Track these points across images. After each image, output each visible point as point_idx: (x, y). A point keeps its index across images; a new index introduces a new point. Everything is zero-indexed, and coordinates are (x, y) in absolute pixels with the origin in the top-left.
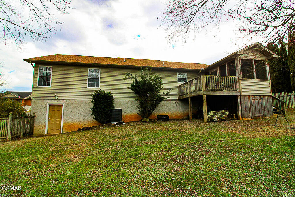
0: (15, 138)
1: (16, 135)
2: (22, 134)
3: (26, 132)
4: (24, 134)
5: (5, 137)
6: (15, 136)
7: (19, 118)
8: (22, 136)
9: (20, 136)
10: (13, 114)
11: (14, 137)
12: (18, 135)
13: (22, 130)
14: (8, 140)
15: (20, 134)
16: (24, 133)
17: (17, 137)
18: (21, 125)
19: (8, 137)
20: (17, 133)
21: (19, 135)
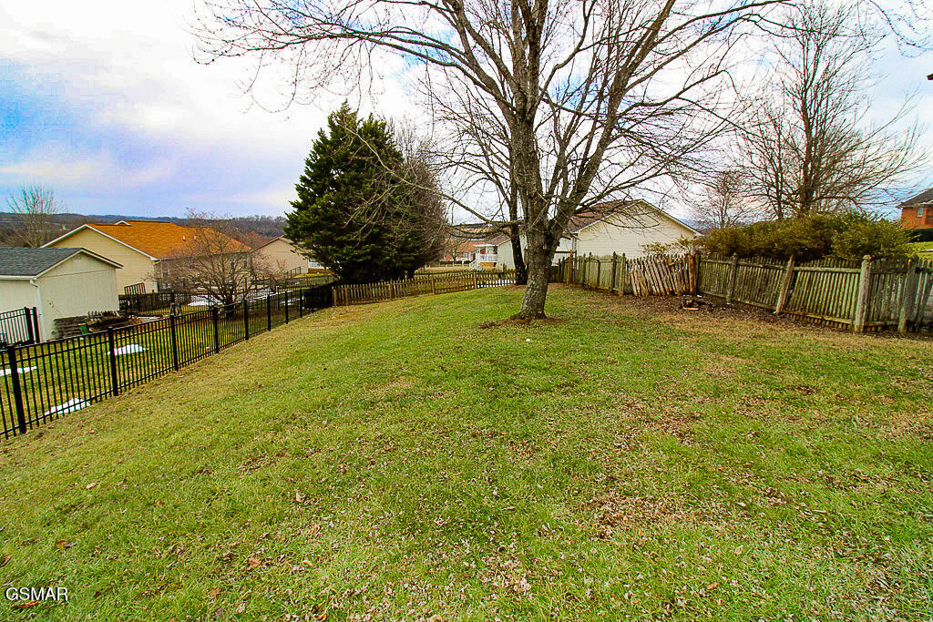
0: (879, 328)
1: (883, 320)
2: (902, 321)
3: (919, 319)
4: (908, 323)
5: (849, 322)
6: (879, 323)
7: (897, 272)
8: (901, 327)
9: (897, 326)
10: (872, 259)
11: (877, 327)
12: (889, 323)
13: (903, 310)
14: (856, 329)
15: (898, 320)
16: (912, 319)
17: (885, 327)
18: (901, 294)
19: (857, 322)
20: (887, 315)
21: (894, 323)
